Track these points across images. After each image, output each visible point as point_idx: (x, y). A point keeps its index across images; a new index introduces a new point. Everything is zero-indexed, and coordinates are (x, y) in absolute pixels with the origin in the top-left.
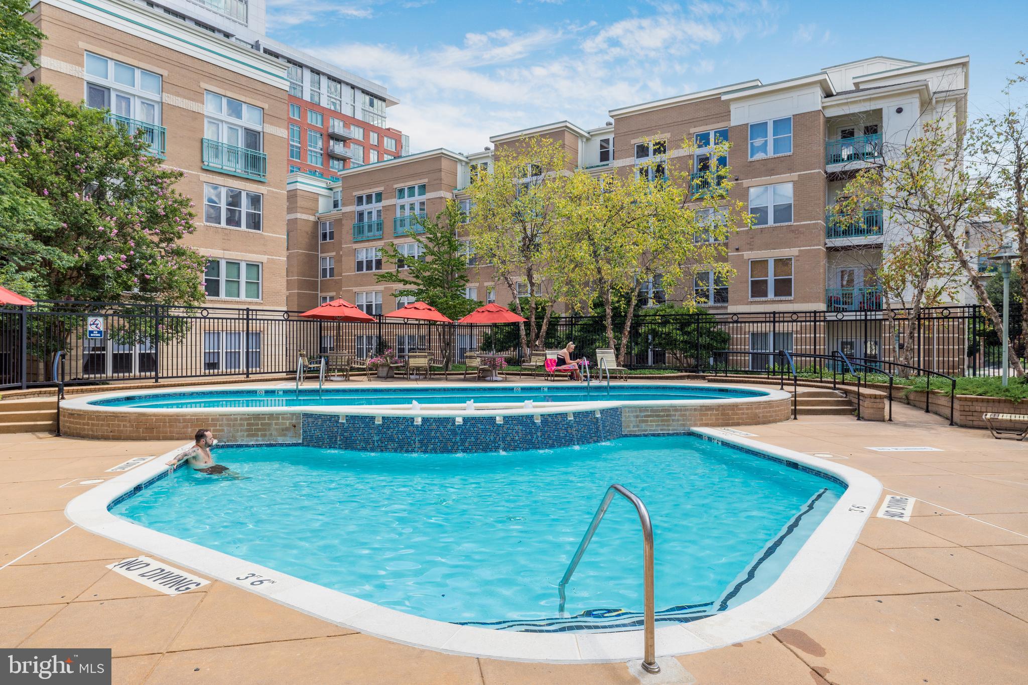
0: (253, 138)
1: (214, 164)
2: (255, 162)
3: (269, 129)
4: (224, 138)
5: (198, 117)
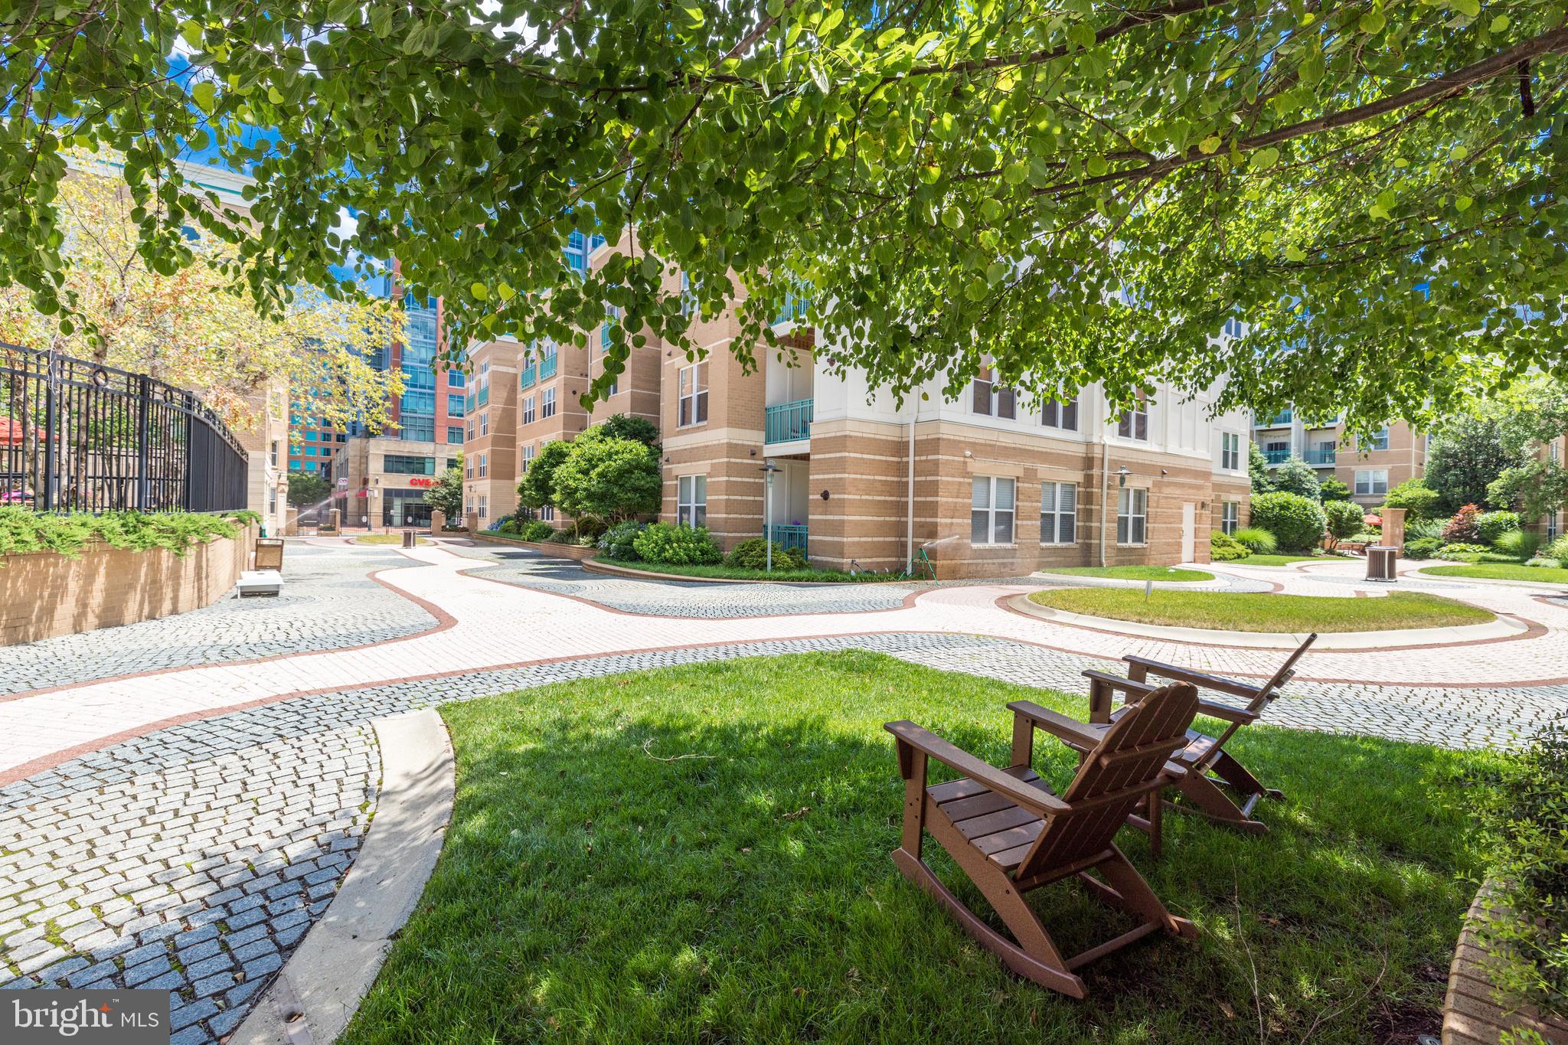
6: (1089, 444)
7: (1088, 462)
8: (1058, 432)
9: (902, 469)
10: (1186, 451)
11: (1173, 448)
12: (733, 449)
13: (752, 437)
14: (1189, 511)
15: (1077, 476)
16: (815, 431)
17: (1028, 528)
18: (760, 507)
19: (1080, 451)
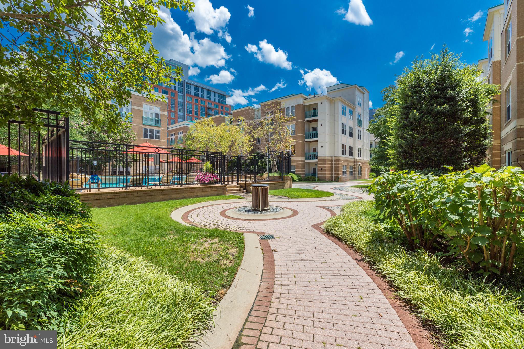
0: (157, 115)
1: (146, 123)
2: (158, 122)
3: (162, 113)
4: (149, 116)
5: (141, 111)
6: (354, 159)
7: (355, 162)
8: (351, 157)
9: (332, 164)
10: (366, 159)
11: (364, 159)
12: (302, 161)
13: (304, 158)
14: (366, 170)
15: (353, 164)
16: (319, 158)
17: (348, 173)
18: (304, 171)
19: (353, 160)
